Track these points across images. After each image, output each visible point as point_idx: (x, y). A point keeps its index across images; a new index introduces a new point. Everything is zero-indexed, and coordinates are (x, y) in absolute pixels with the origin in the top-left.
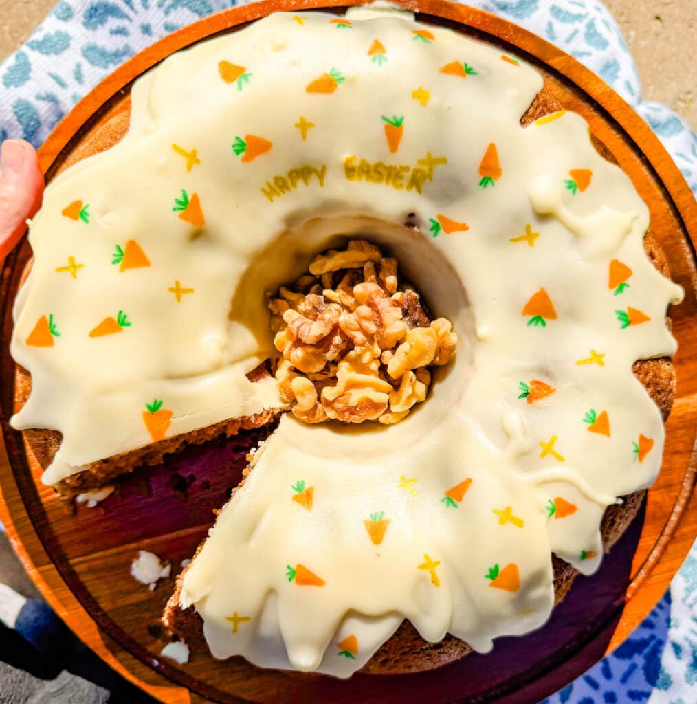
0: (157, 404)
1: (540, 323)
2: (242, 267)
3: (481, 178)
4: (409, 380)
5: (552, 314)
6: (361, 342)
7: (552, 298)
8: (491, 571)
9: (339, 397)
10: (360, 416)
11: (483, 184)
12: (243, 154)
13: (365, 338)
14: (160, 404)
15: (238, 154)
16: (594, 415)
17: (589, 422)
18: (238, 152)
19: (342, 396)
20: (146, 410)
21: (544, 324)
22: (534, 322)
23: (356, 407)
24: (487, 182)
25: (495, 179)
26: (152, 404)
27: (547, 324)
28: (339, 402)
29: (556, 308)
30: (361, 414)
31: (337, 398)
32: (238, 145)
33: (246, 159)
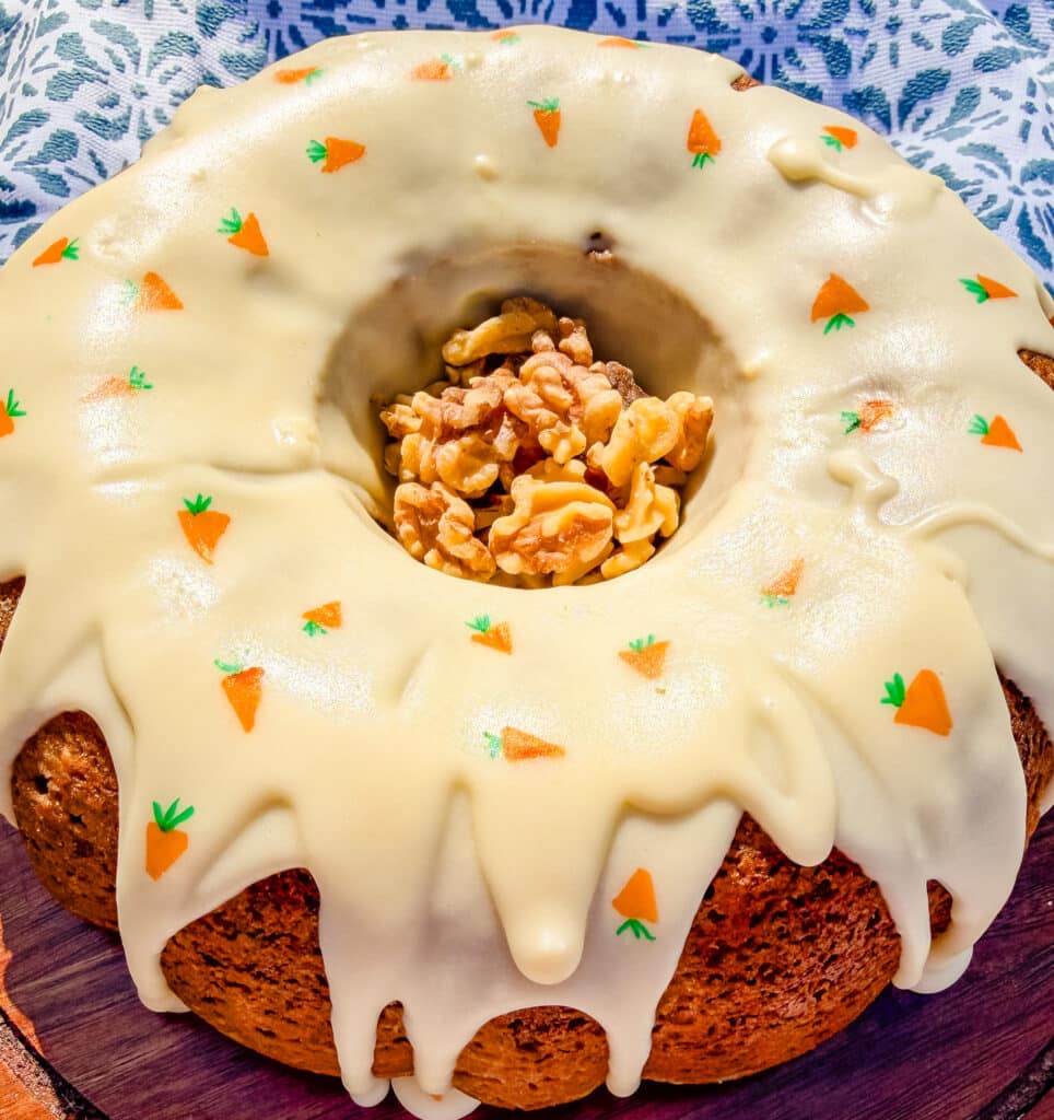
0: (203, 500)
1: (844, 323)
2: (334, 327)
3: (694, 156)
4: (642, 478)
5: (860, 305)
6: (547, 422)
7: (852, 282)
8: (889, 688)
9: (523, 528)
10: (566, 553)
11: (699, 164)
12: (322, 163)
13: (556, 416)
14: (209, 500)
15: (315, 161)
16: (983, 422)
17: (979, 433)
18: (315, 159)
19: (527, 526)
20: (185, 508)
21: (850, 321)
22: (835, 326)
23: (556, 537)
24: (702, 162)
25: (715, 154)
26: (194, 501)
27: (855, 321)
28: (524, 536)
29: (863, 294)
30: (567, 549)
31: (519, 530)
32: (315, 150)
33: (329, 169)
